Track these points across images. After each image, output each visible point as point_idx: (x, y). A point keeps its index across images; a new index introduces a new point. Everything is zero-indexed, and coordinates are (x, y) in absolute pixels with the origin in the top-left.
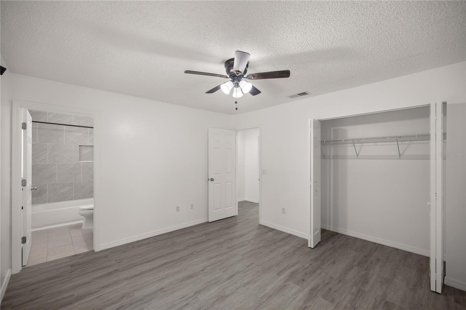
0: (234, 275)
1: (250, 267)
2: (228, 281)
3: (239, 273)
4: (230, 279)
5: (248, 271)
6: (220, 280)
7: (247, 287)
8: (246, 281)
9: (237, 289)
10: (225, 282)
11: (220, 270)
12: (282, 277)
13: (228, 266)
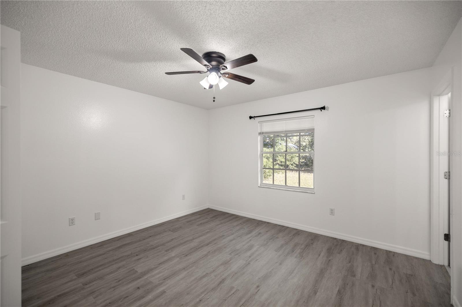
0: (218, 285)
1: (198, 300)
2: (223, 277)
3: (213, 289)
4: (223, 280)
5: (202, 293)
6: (232, 277)
7: (204, 274)
8: (205, 280)
9: (214, 271)
10: (227, 276)
11: (237, 290)
12: (161, 289)
13: (229, 297)
